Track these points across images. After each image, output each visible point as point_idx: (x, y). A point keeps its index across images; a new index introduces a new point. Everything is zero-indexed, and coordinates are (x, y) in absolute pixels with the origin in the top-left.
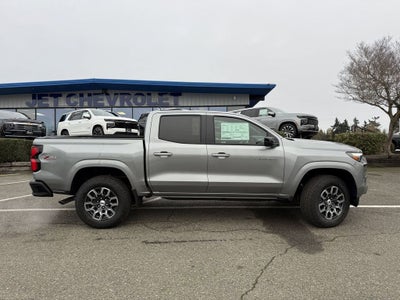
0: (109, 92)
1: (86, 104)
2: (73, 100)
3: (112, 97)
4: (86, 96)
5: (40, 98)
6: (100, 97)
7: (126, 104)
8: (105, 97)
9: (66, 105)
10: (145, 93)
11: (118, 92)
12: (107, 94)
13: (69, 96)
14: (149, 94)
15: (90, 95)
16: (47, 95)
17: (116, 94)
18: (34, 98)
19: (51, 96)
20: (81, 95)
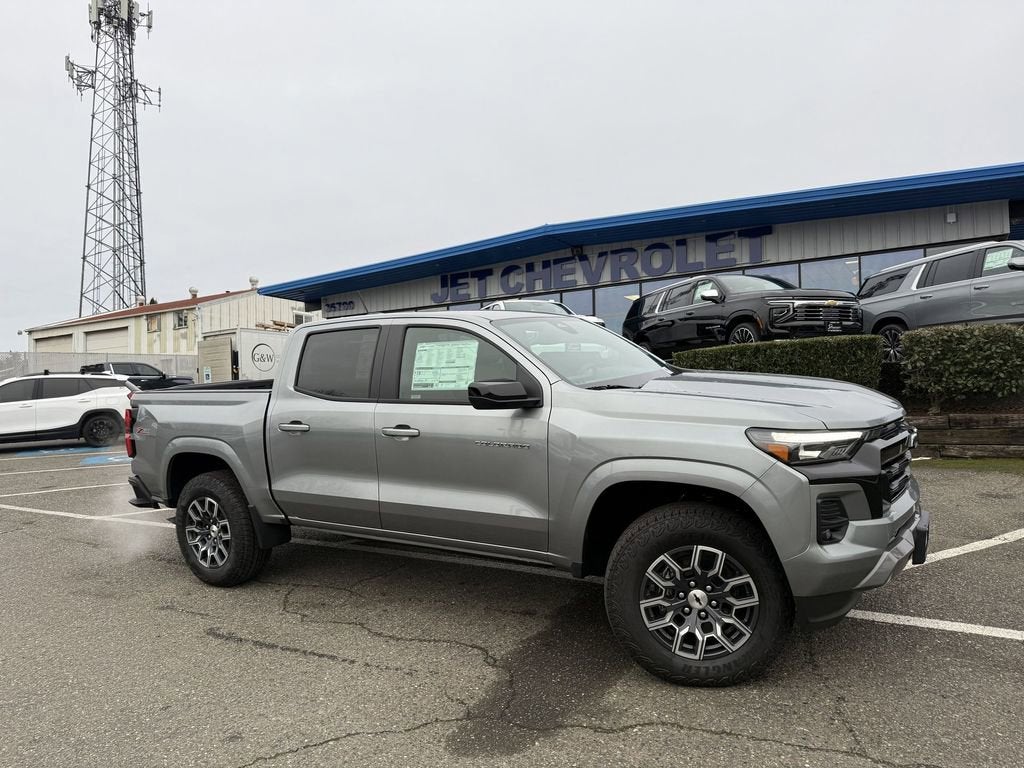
0: (587, 251)
1: (539, 286)
2: (515, 279)
3: (594, 261)
4: (538, 268)
5: (454, 284)
6: (568, 266)
7: (624, 277)
8: (578, 265)
9: (501, 293)
10: (669, 240)
11: (606, 248)
12: (583, 258)
13: (507, 272)
14: (682, 243)
15: (546, 265)
16: (465, 275)
17: (601, 255)
18: (444, 285)
19: (474, 275)
20: (530, 268)
